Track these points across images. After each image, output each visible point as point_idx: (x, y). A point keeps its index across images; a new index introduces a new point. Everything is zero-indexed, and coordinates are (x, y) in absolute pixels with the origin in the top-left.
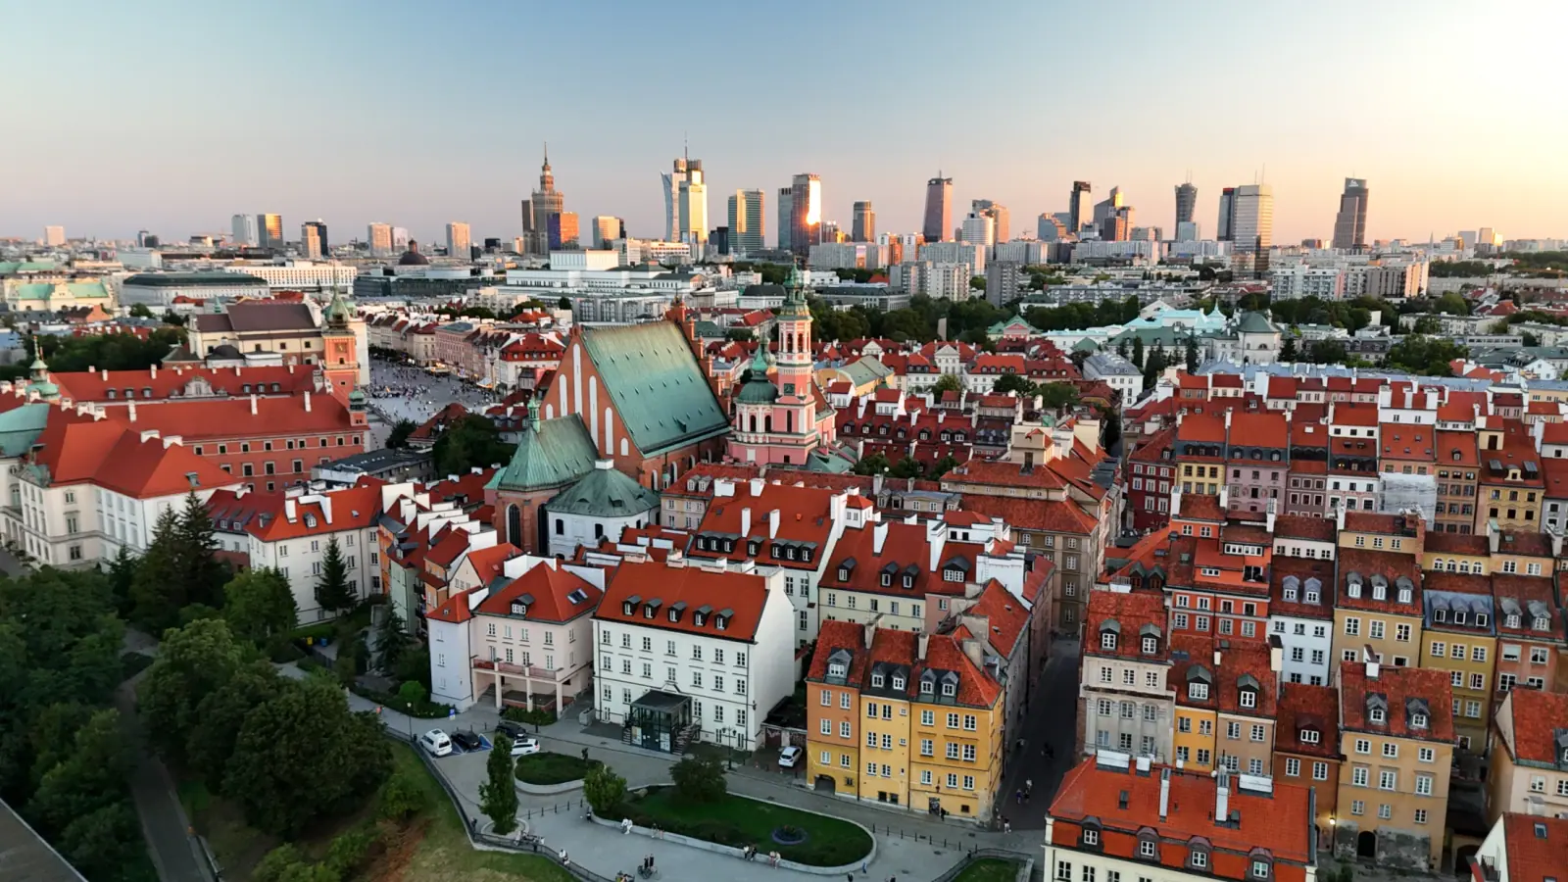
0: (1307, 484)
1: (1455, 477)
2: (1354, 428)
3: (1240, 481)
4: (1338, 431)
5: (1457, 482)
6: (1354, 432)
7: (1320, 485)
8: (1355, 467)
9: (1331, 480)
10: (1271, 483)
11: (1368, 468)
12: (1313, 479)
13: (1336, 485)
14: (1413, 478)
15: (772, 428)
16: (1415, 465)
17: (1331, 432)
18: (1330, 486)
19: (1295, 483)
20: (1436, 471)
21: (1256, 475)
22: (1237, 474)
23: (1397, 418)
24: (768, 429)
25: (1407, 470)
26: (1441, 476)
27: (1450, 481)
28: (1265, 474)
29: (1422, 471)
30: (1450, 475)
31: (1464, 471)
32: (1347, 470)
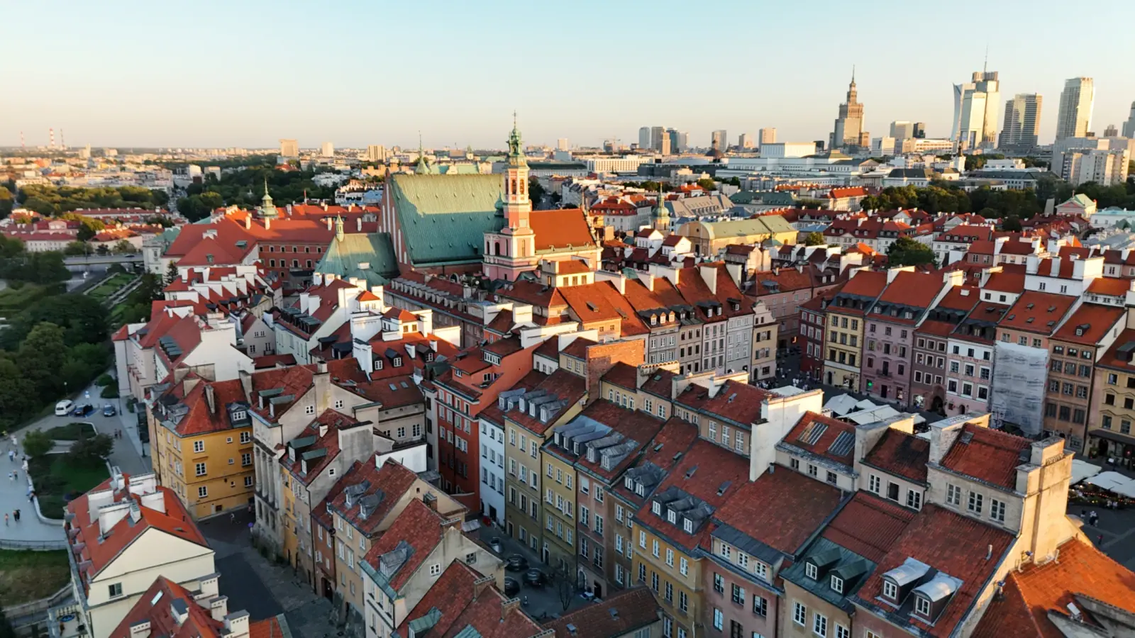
0: (932, 345)
1: (1070, 354)
2: (1004, 294)
3: (876, 336)
4: (988, 296)
5: (1071, 360)
6: (1003, 298)
7: (942, 347)
8: (977, 332)
9: (951, 344)
10: (900, 341)
11: (987, 336)
12: (938, 340)
13: (956, 350)
14: (1029, 351)
15: (501, 253)
16: (1031, 337)
17: (982, 297)
18: (950, 350)
19: (922, 343)
20: (1051, 346)
21: (889, 331)
22: (873, 329)
23: (1043, 286)
24: (498, 253)
25: (1023, 342)
26: (1055, 351)
27: (1065, 358)
28: (897, 331)
29: (1037, 344)
30: (1066, 352)
31: (1080, 348)
32: (968, 335)
